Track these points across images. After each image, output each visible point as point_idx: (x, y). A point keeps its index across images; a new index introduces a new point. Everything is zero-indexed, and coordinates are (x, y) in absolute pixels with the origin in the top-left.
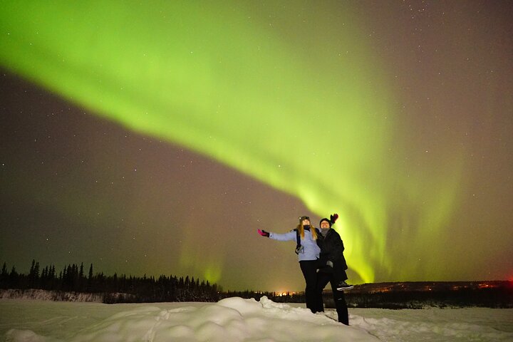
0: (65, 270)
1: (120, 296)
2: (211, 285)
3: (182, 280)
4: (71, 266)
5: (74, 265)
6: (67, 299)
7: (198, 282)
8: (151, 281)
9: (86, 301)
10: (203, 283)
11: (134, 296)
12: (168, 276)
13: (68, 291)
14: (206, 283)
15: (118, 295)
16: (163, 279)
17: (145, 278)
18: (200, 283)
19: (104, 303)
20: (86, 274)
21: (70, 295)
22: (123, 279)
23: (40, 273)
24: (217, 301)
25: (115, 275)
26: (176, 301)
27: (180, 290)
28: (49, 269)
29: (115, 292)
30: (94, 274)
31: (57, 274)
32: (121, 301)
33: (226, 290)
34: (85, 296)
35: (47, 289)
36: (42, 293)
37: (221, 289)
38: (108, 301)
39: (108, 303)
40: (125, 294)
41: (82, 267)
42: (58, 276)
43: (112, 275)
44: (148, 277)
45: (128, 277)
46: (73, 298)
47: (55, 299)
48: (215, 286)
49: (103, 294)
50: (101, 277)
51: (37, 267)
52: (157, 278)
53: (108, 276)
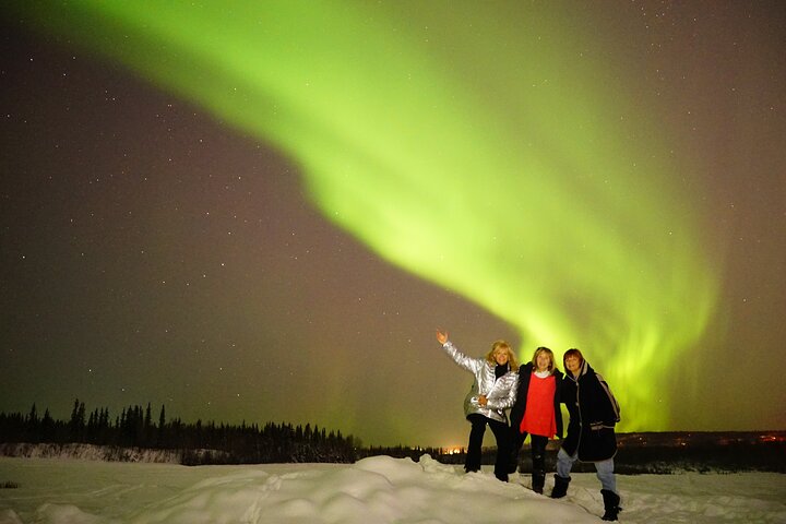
0: (124, 414)
1: (207, 454)
2: (344, 437)
3: (299, 429)
4: (133, 409)
5: (137, 407)
6: (127, 458)
7: (324, 432)
8: (253, 431)
9: (156, 461)
10: (332, 435)
11: (228, 455)
12: (278, 423)
13: (128, 447)
14: (336, 434)
15: (202, 452)
16: (271, 429)
17: (244, 426)
18: (327, 435)
19: (182, 464)
20: (155, 420)
21: (132, 453)
22: (211, 429)
23: (87, 419)
24: (353, 462)
25: (199, 423)
26: (290, 461)
27: (297, 445)
28: (99, 412)
29: (200, 448)
30: (167, 421)
31: (112, 421)
32: (208, 461)
33: (366, 445)
34: (154, 454)
35: (97, 443)
36: (90, 449)
37: (360, 442)
38: (189, 461)
39: (189, 465)
40: (214, 451)
41: (149, 410)
42: (114, 424)
43: (194, 422)
44: (249, 424)
45: (218, 425)
46: (136, 457)
47: (109, 458)
48: (350, 439)
49: (181, 451)
50: (177, 424)
51: (82, 410)
52: (261, 427)
53: (187, 423)
